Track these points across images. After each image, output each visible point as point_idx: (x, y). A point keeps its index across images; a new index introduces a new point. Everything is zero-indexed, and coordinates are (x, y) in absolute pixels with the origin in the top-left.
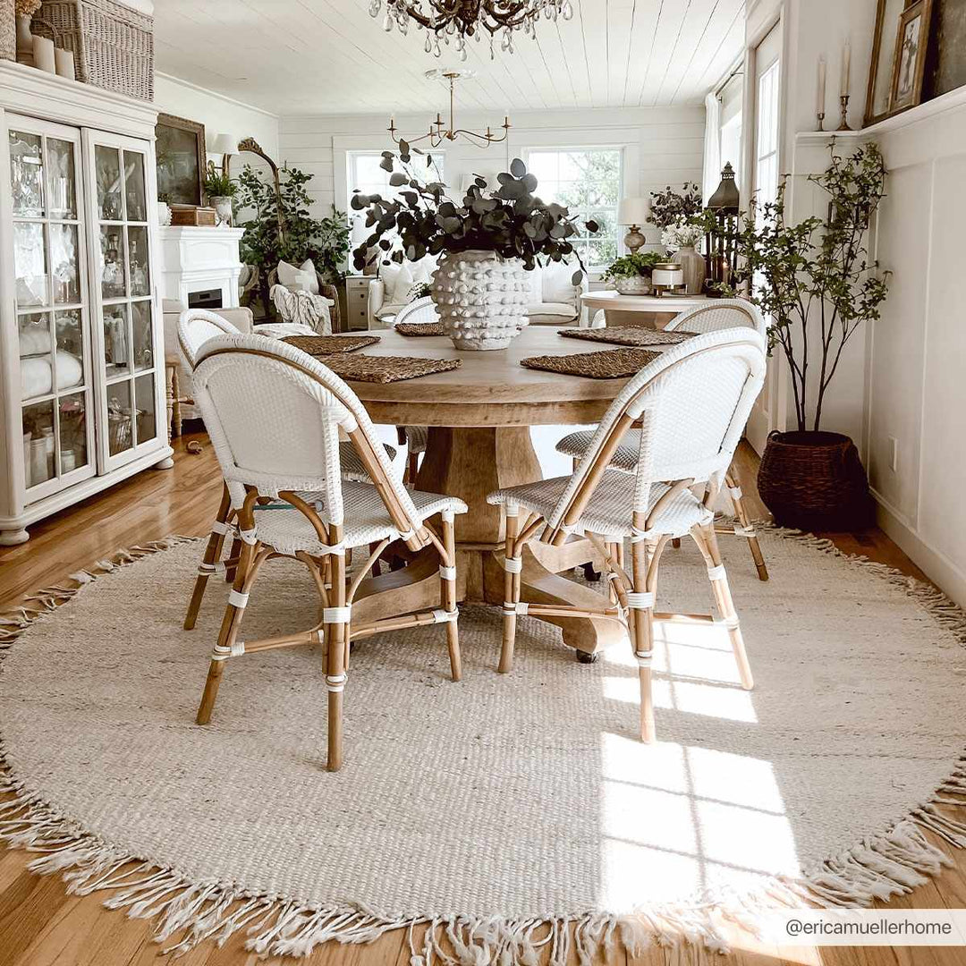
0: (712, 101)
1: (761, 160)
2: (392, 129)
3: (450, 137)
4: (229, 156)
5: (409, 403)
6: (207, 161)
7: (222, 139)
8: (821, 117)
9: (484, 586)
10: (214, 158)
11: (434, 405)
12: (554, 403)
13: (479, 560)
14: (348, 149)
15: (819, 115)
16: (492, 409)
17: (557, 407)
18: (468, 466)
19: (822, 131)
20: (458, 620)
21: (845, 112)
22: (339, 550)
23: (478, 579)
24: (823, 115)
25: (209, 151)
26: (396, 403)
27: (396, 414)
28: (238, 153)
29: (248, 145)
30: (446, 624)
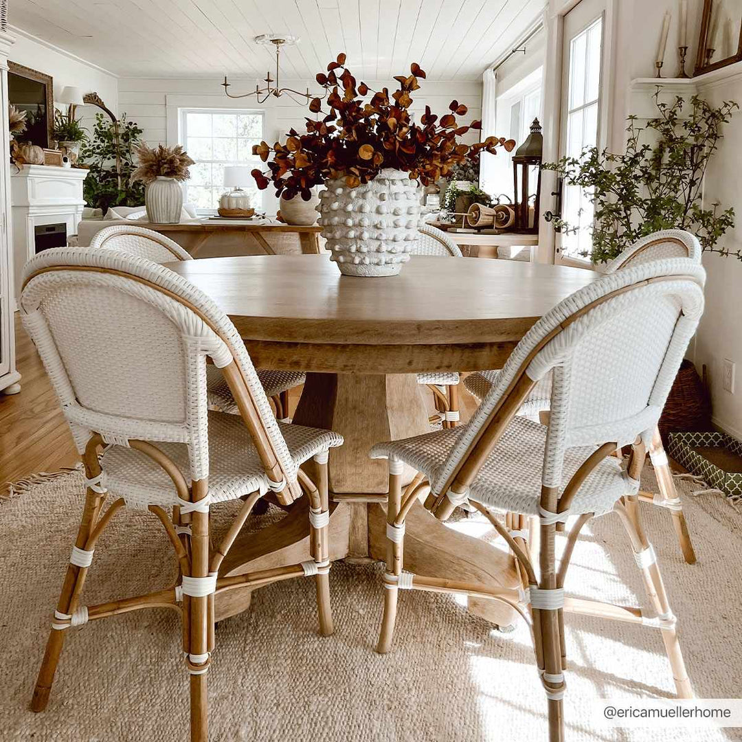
0: (490, 76)
1: (570, 113)
2: (226, 85)
3: (276, 94)
4: (75, 107)
5: (314, 345)
6: (55, 110)
7: (68, 90)
8: (659, 65)
9: (369, 541)
10: (60, 107)
11: (344, 347)
12: (492, 345)
13: (363, 512)
14: (180, 107)
15: (658, 63)
16: (417, 351)
17: (495, 348)
18: (355, 408)
19: (660, 77)
20: (330, 573)
21: (683, 62)
22: (203, 507)
23: (362, 534)
24: (662, 63)
25: (56, 101)
26: (296, 344)
27: (295, 358)
28: (83, 104)
29: (92, 99)
30: (316, 577)
